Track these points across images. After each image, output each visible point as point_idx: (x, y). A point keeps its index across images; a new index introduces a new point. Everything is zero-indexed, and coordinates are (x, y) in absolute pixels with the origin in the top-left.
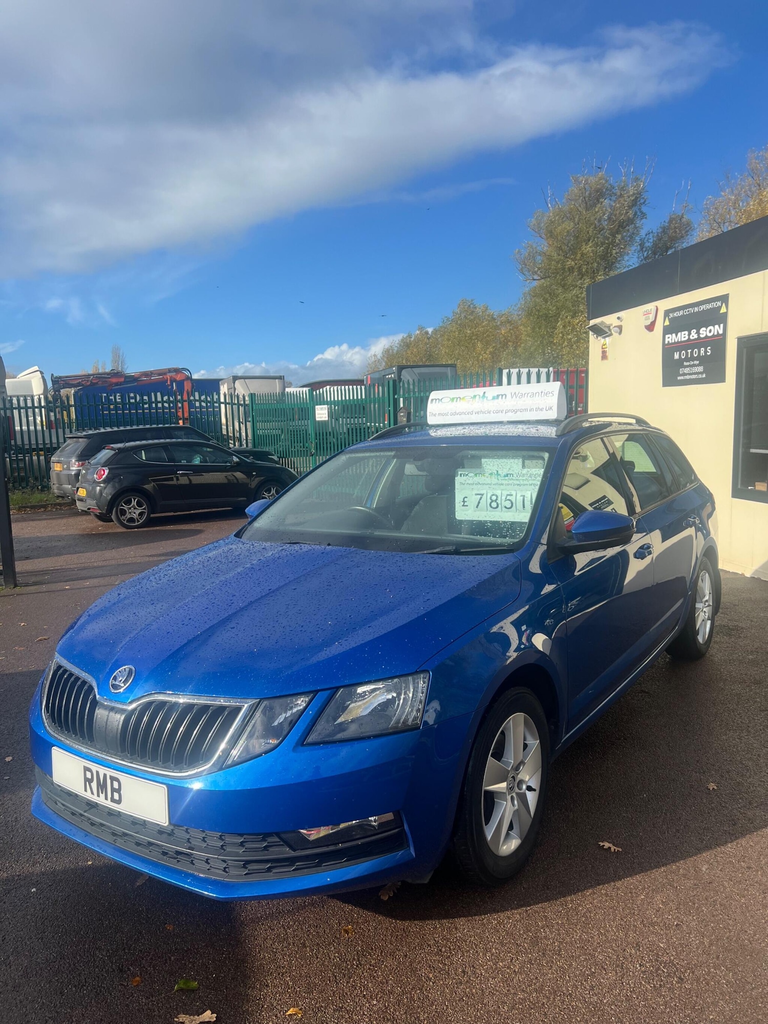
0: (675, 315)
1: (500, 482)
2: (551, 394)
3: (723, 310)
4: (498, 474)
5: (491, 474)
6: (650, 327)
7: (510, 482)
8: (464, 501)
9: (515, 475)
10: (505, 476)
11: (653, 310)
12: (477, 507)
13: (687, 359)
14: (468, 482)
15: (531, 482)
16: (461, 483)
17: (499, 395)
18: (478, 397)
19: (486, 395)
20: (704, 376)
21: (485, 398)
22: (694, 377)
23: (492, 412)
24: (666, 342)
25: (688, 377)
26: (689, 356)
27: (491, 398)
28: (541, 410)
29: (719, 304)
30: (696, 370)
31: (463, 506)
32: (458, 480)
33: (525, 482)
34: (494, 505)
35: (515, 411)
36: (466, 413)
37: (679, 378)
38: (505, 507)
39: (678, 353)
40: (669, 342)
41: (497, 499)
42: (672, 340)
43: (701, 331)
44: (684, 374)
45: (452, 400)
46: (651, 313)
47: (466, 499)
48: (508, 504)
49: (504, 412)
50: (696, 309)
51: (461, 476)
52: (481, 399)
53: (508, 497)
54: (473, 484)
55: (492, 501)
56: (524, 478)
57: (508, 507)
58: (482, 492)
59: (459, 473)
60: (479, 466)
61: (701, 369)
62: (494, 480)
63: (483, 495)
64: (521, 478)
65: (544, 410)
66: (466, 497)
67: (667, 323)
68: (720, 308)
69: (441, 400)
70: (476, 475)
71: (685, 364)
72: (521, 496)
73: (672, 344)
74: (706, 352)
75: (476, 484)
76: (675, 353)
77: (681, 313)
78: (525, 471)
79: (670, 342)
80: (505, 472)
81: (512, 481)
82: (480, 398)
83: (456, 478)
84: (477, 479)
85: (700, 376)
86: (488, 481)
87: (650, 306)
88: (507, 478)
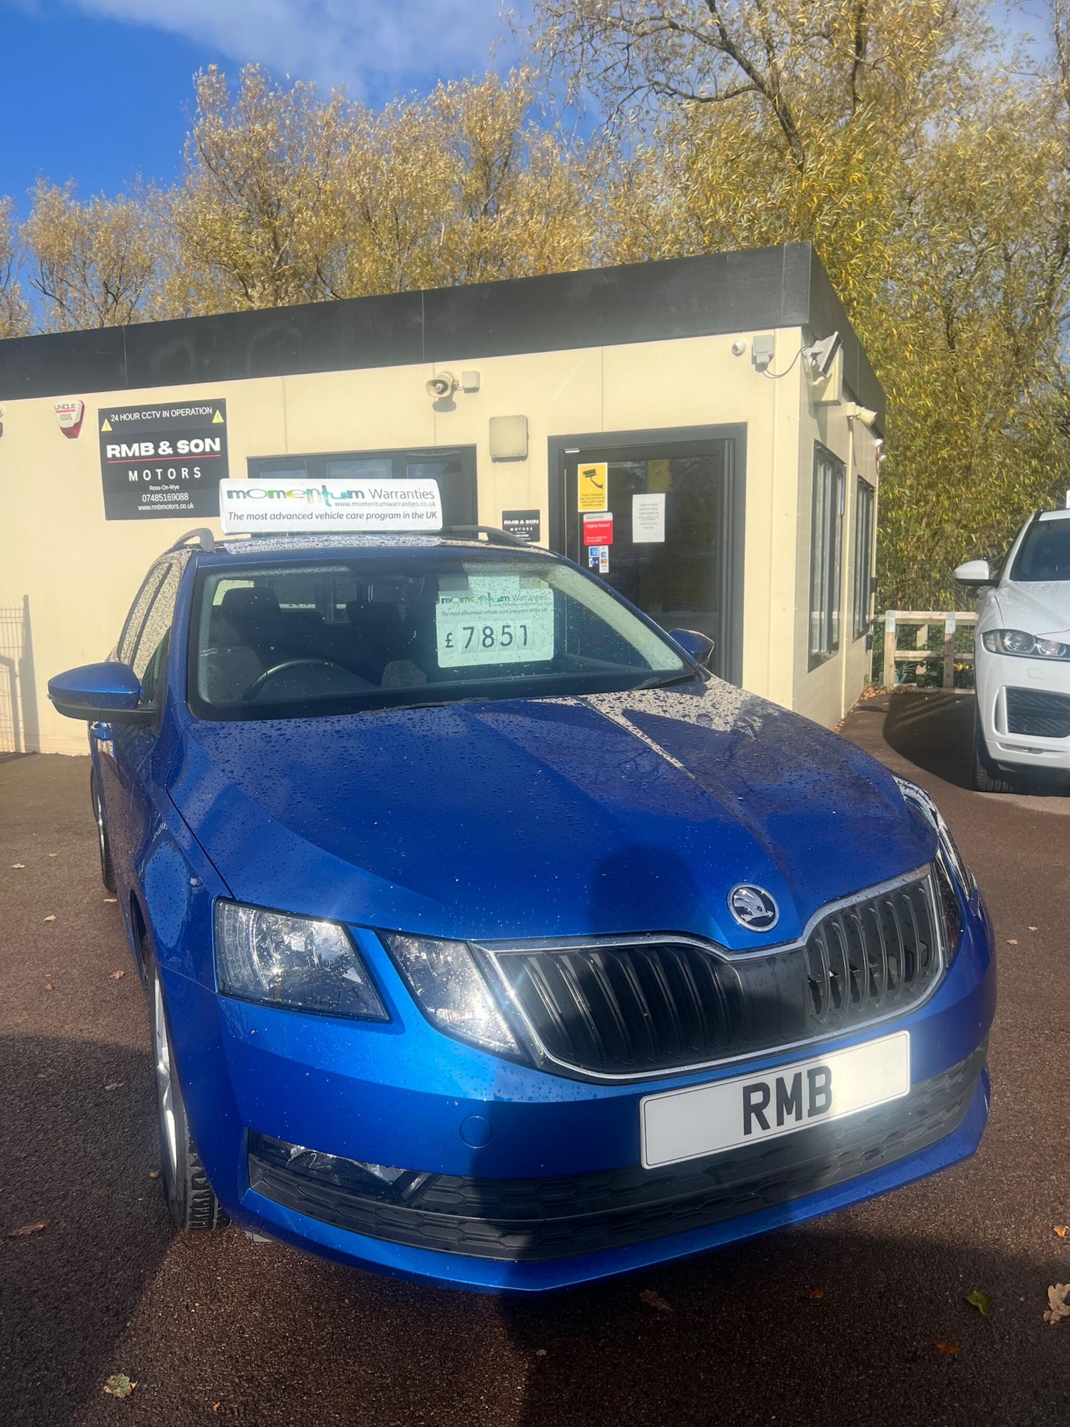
0: (124, 417)
1: (493, 609)
2: (430, 496)
3: (218, 419)
4: (490, 598)
5: (481, 598)
6: (72, 432)
7: (506, 608)
8: (448, 641)
9: (511, 599)
10: (499, 601)
11: (76, 406)
12: (466, 647)
13: (154, 481)
14: (454, 610)
15: (531, 607)
16: (444, 614)
17: (352, 492)
18: (314, 492)
19: (328, 489)
20: (191, 506)
21: (329, 496)
22: (170, 507)
23: (345, 517)
24: (109, 456)
25: (159, 507)
26: (160, 478)
27: (339, 496)
28: (421, 516)
29: (209, 410)
30: (175, 497)
31: (448, 646)
32: (440, 608)
33: (525, 608)
34: (488, 641)
35: (382, 517)
36: (300, 517)
37: (140, 508)
38: (502, 644)
39: (136, 472)
40: (114, 455)
41: (492, 633)
42: (120, 453)
43: (180, 444)
44: (151, 503)
45: (270, 494)
46: (74, 411)
47: (450, 637)
48: (506, 639)
49: (365, 517)
50: (166, 414)
51: (443, 602)
52: (322, 496)
53: (506, 630)
54: (458, 614)
55: (487, 636)
56: (523, 602)
57: (505, 643)
58: (471, 625)
59: (441, 598)
60: (466, 587)
61: (184, 496)
62: (484, 607)
63: (472, 629)
64: (519, 602)
65: (425, 516)
66: (451, 634)
67: (107, 427)
68: (212, 416)
69: (248, 492)
70: (461, 600)
71: (151, 488)
72: (521, 627)
73: (121, 458)
74: (191, 473)
75: (463, 614)
76: (130, 473)
77: (136, 416)
78: (524, 592)
79: (118, 455)
80: (499, 594)
81: (508, 607)
82: (319, 494)
83: (437, 606)
84: (465, 606)
85: (184, 506)
86: (478, 608)
87: (73, 400)
88: (501, 603)
